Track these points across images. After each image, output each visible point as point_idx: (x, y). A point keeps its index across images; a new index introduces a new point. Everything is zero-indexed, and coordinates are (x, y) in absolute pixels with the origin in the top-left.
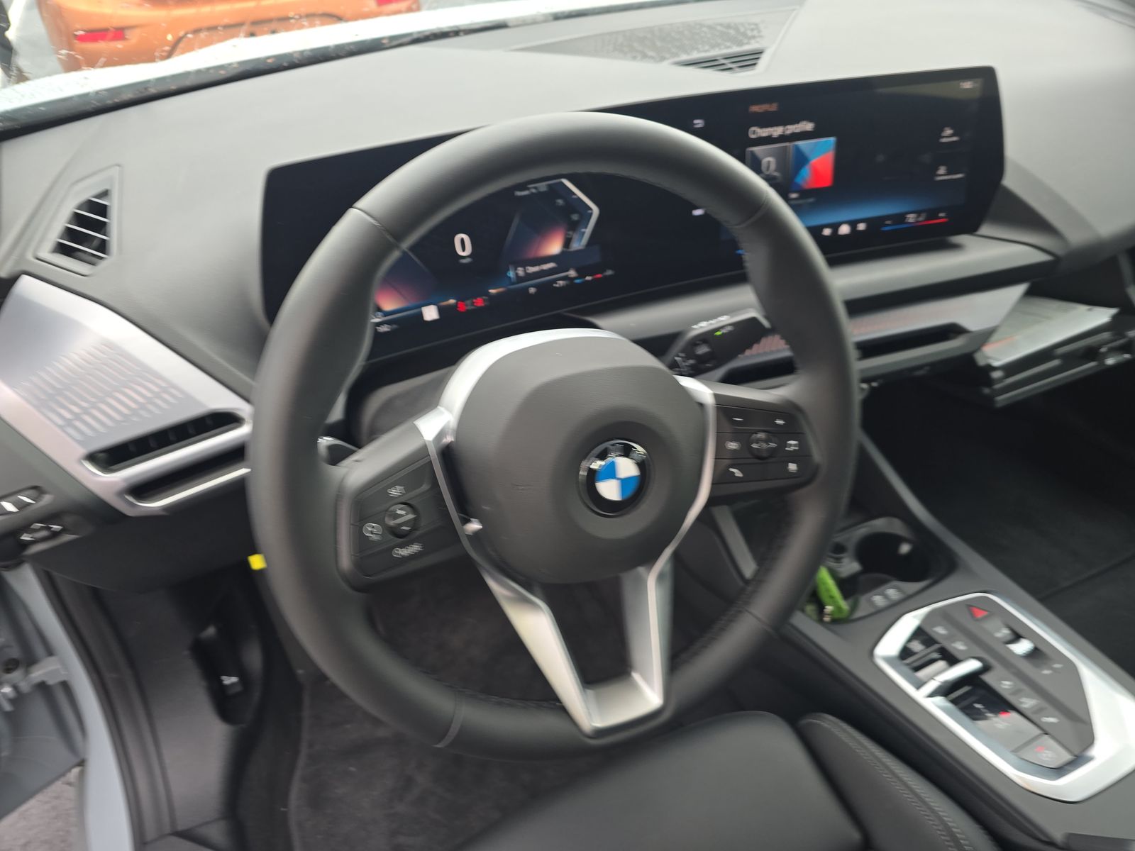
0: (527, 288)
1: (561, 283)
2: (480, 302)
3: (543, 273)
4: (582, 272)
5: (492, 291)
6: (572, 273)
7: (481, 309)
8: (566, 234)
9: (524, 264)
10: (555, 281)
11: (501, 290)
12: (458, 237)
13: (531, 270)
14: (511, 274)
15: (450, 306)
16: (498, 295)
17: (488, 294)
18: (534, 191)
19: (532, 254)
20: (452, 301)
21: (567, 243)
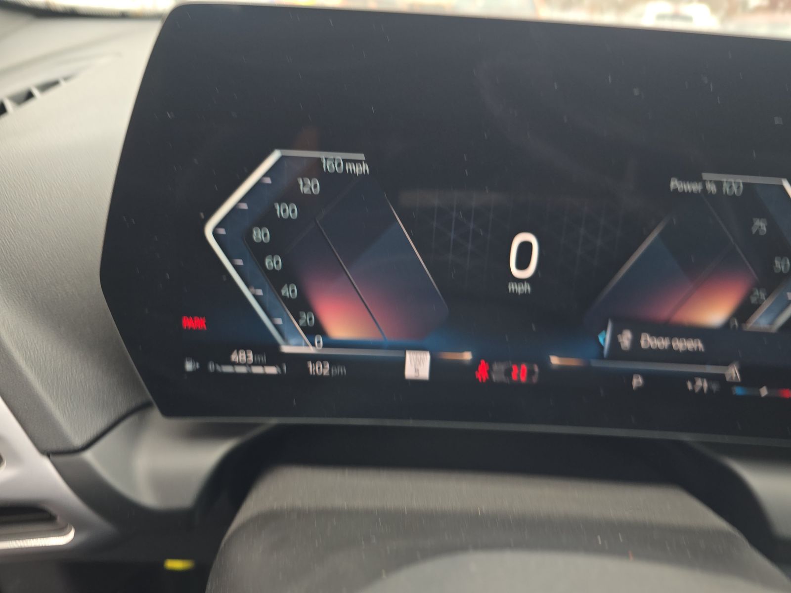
0: (629, 376)
1: (702, 384)
2: (520, 374)
3: (670, 355)
4: (750, 376)
5: (555, 360)
6: (733, 372)
7: (518, 386)
8: (750, 293)
9: (639, 327)
10: (692, 377)
11: (572, 362)
12: (521, 238)
13: (648, 341)
14: (605, 339)
15: (460, 365)
16: (562, 369)
17: (545, 365)
18: (712, 188)
19: (663, 312)
20: (467, 356)
21: (744, 311)
